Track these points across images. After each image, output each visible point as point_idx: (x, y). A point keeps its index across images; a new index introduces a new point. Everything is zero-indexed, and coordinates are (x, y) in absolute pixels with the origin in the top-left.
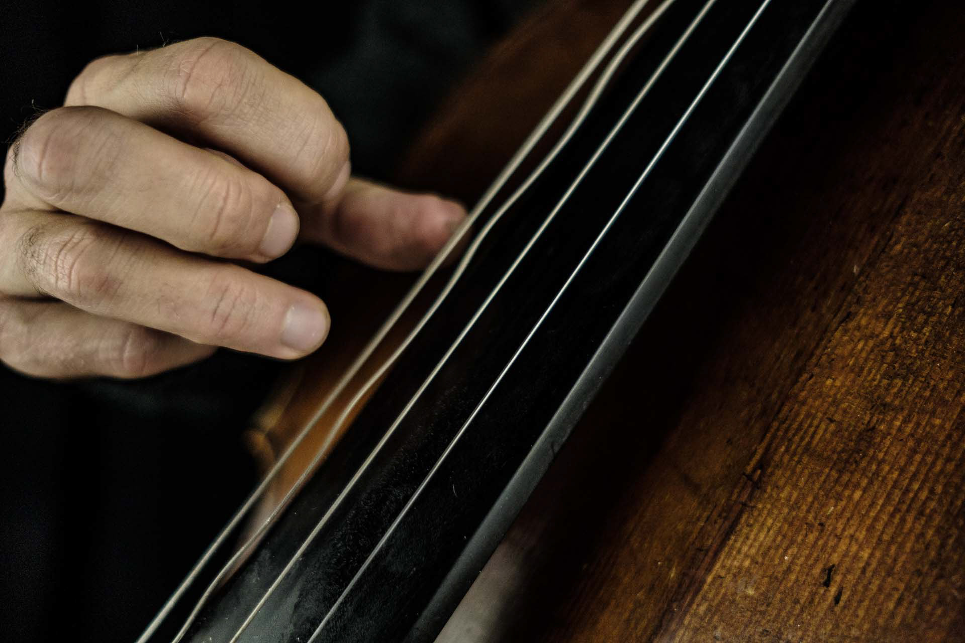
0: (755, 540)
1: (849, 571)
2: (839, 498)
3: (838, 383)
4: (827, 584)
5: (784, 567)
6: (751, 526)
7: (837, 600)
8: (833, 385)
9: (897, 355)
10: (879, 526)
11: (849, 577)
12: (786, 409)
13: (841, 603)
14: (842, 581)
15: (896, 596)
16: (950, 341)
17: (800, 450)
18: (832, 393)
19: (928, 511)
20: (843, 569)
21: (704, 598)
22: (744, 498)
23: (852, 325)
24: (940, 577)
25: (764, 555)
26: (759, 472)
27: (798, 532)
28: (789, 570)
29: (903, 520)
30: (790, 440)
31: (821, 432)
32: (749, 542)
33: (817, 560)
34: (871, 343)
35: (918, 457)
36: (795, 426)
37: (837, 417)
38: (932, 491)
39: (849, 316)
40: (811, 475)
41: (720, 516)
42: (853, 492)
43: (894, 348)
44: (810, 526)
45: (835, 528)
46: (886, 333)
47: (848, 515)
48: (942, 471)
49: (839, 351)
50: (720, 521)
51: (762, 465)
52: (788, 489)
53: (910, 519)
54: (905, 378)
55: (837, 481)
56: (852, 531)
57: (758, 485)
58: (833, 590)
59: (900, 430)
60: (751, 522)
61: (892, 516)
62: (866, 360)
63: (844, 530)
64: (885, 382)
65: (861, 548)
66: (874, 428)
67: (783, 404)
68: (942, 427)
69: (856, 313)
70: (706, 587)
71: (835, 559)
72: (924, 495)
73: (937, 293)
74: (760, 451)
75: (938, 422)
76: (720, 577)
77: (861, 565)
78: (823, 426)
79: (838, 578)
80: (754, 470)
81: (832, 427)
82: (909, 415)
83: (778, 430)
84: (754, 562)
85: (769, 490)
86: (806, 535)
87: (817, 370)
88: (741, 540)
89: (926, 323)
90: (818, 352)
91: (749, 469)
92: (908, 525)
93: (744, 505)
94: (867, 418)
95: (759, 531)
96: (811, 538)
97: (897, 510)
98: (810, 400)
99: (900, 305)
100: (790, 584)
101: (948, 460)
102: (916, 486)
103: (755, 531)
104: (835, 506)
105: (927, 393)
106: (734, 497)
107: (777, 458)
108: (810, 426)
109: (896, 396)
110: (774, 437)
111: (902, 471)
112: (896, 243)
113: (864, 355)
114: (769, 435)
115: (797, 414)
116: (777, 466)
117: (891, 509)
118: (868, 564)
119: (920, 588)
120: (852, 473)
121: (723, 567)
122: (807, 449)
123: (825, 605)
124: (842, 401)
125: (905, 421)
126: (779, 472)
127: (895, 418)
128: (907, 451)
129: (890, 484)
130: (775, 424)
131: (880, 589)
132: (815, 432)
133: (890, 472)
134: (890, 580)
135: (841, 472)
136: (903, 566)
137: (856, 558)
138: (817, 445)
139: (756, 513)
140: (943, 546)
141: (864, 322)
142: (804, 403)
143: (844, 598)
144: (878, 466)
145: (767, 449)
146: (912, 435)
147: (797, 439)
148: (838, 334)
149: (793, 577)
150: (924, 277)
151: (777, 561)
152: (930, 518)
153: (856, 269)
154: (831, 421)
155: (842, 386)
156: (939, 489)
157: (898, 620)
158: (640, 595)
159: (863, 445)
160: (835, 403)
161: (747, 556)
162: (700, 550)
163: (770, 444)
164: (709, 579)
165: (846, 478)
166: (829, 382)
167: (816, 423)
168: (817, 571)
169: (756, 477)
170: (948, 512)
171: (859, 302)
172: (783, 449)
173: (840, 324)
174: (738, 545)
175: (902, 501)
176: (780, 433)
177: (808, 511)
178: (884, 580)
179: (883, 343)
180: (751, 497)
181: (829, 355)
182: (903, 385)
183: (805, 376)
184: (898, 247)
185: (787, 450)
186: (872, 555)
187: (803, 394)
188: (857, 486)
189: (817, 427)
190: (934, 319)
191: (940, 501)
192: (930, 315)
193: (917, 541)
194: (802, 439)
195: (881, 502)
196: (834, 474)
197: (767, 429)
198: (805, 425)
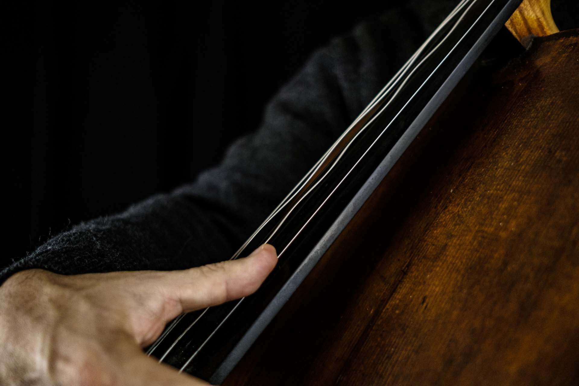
0: (401, 293)
2: (432, 271)
4: (423, 303)
7: (426, 307)
8: (436, 233)
9: (459, 217)
10: (443, 278)
11: (431, 299)
12: (419, 244)
14: (428, 301)
15: (445, 301)
17: (421, 258)
18: (436, 235)
19: (459, 270)
22: (400, 278)
23: (446, 210)
25: (404, 297)
26: (407, 268)
27: (416, 286)
28: (411, 301)
29: (451, 274)
30: (419, 255)
32: (399, 294)
34: (451, 215)
36: (421, 249)
37: (436, 243)
38: (462, 262)
39: (446, 207)
40: (424, 266)
41: (391, 287)
42: (437, 268)
43: (459, 215)
44: (421, 284)
45: (429, 282)
46: (457, 211)
47: (433, 277)
49: (441, 221)
50: (391, 289)
51: (408, 266)
52: (415, 272)
54: (460, 225)
55: (432, 266)
56: (434, 282)
57: (405, 273)
58: (425, 305)
59: (455, 243)
60: (401, 287)
63: (432, 282)
64: (453, 228)
65: (436, 287)
66: (447, 244)
68: (468, 239)
69: (448, 206)
70: (382, 314)
71: (427, 293)
72: (459, 264)
74: (408, 261)
76: (388, 309)
77: (436, 293)
78: (431, 247)
80: (405, 268)
81: (434, 247)
82: (459, 238)
84: (400, 301)
85: (409, 274)
86: (418, 287)
87: (432, 229)
88: (397, 294)
89: (470, 204)
90: (434, 222)
92: (453, 276)
93: (400, 281)
94: (445, 241)
96: (420, 288)
97: (450, 271)
98: (428, 240)
99: (463, 200)
100: (411, 306)
101: (469, 250)
102: (457, 262)
103: (402, 290)
104: (430, 275)
105: (466, 229)
106: (397, 279)
107: (413, 262)
109: (456, 232)
110: (414, 255)
111: (454, 257)
112: (466, 179)
113: (448, 220)
114: (412, 255)
115: (423, 245)
116: (413, 265)
117: (448, 272)
118: (438, 292)
119: (453, 297)
120: (437, 262)
121: (389, 305)
122: (424, 257)
123: (421, 311)
124: (438, 237)
125: (458, 240)
126: (413, 267)
127: (454, 239)
128: (456, 250)
129: (449, 263)
130: (415, 250)
131: (440, 300)
132: (428, 250)
133: (450, 259)
134: (444, 296)
135: (434, 262)
136: (449, 291)
138: (427, 254)
139: (403, 283)
140: (462, 280)
141: (450, 209)
142: (426, 241)
143: (428, 307)
144: (446, 257)
145: (410, 261)
146: (459, 244)
148: (441, 215)
149: (412, 303)
150: (472, 189)
151: (407, 298)
152: (460, 272)
153: (452, 191)
154: (433, 245)
156: (464, 261)
157: (444, 310)
158: (359, 322)
159: (442, 251)
160: (436, 238)
161: (398, 299)
162: (383, 301)
163: (412, 258)
164: (384, 311)
165: (435, 264)
166: (435, 232)
168: (420, 299)
169: (405, 271)
170: (466, 268)
171: (450, 202)
172: (416, 258)
173: (443, 211)
174: (395, 296)
175: (452, 268)
176: (416, 253)
177: (421, 278)
178: (442, 297)
179: (455, 214)
180: (402, 278)
181: (437, 222)
182: (459, 227)
183: (428, 231)
184: (467, 180)
186: (439, 289)
187: (426, 238)
188: (438, 266)
190: (473, 203)
191: (464, 265)
192: (472, 201)
193: (454, 281)
194: (423, 253)
195: (445, 270)
196: (431, 263)
197: (412, 253)
198: (425, 248)
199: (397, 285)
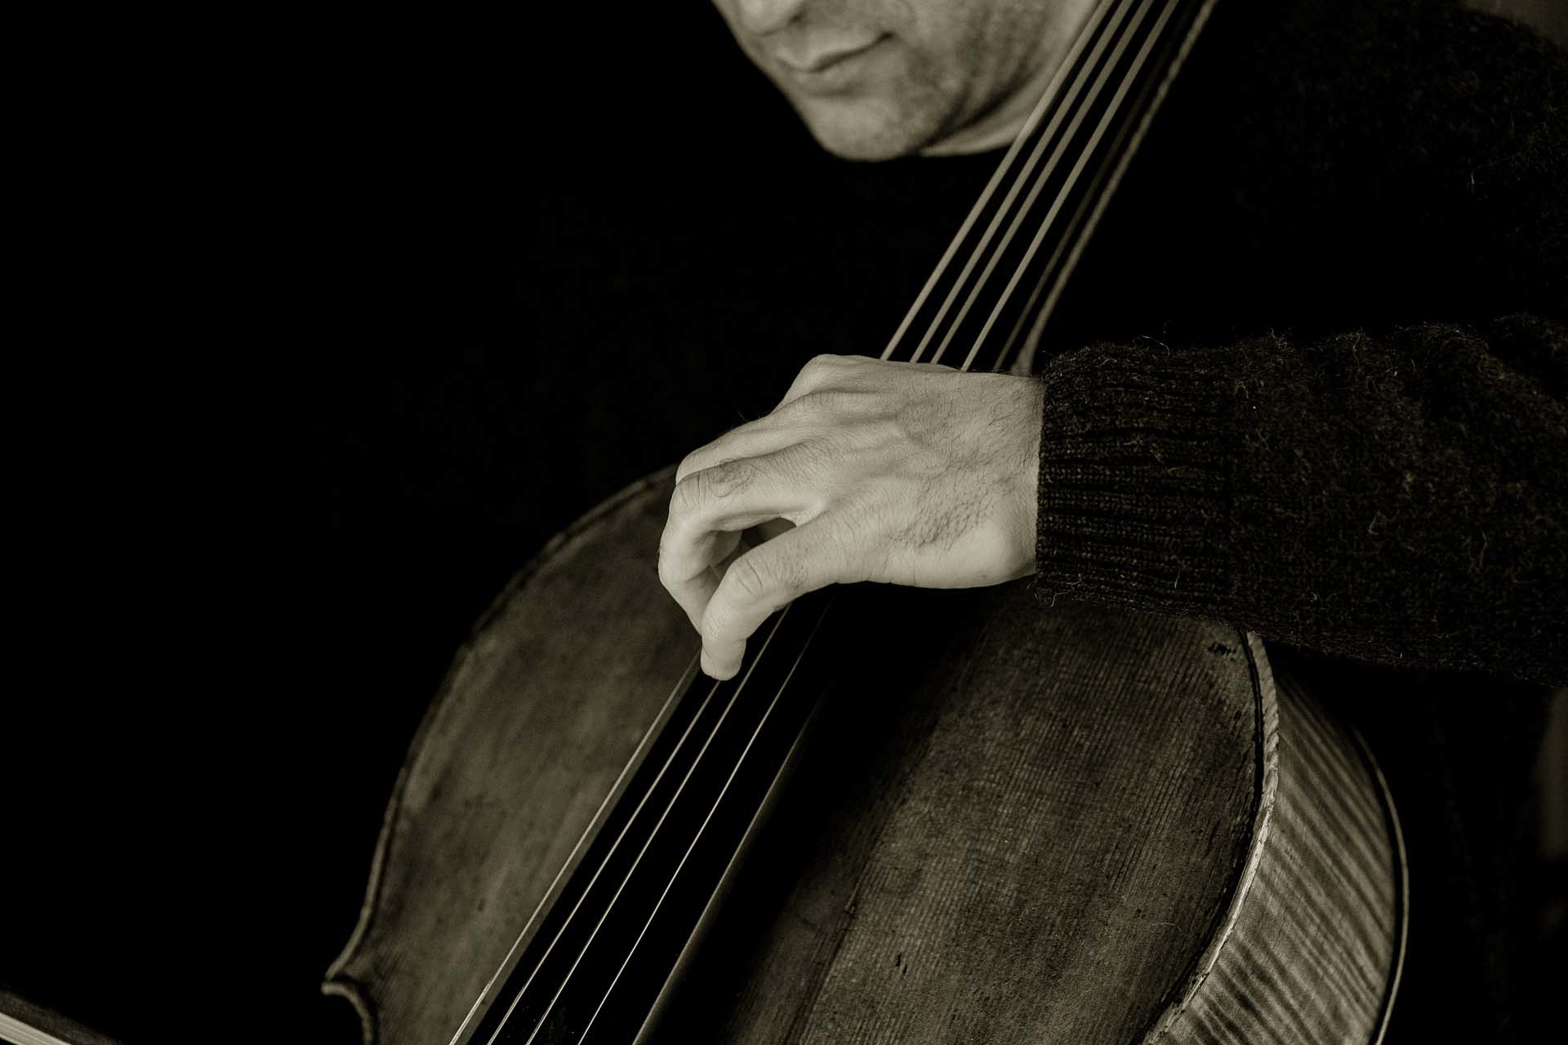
0: (854, 950)
1: (910, 954)
2: (902, 914)
3: (899, 845)
4: (898, 964)
5: (873, 961)
6: (850, 942)
7: (904, 971)
8: (896, 847)
9: (933, 824)
10: (926, 926)
11: (911, 957)
12: (867, 866)
13: (907, 974)
14: (907, 961)
15: (935, 962)
16: (961, 812)
17: (878, 891)
18: (896, 851)
19: (950, 912)
20: (907, 954)
21: (826, 992)
22: (845, 924)
23: (906, 807)
24: (957, 945)
25: (860, 958)
26: (853, 908)
27: (879, 939)
28: (876, 962)
29: (938, 919)
30: (872, 885)
31: (890, 876)
32: (851, 952)
33: (892, 952)
34: (918, 818)
35: (945, 883)
36: (874, 875)
37: (899, 867)
38: (952, 900)
39: (904, 801)
40: (886, 903)
41: (831, 940)
42: (910, 909)
43: (931, 820)
44: (887, 934)
45: (901, 932)
46: (926, 810)
47: (908, 923)
48: (957, 888)
49: (899, 825)
50: (831, 943)
51: (855, 904)
52: (872, 914)
53: (941, 918)
54: (937, 838)
55: (901, 905)
56: (911, 932)
57: (853, 917)
58: (902, 967)
59: (935, 868)
60: (851, 939)
61: (932, 918)
62: (915, 828)
63: (906, 932)
64: (926, 840)
65: (916, 940)
66: (920, 870)
67: (866, 863)
68: (957, 862)
69: (908, 800)
70: (825, 985)
71: (902, 949)
72: (948, 904)
73: (954, 783)
74: (853, 895)
75: (955, 860)
76: (834, 977)
77: (917, 949)
78: (891, 873)
79: (904, 960)
80: (851, 907)
81: (897, 873)
82: (940, 859)
83: (864, 879)
84: (855, 962)
85: (860, 917)
86: (885, 940)
87: (886, 839)
88: (845, 952)
89: (948, 801)
90: (886, 827)
91: (847, 907)
92: (940, 922)
93: (846, 930)
94: (917, 863)
95: (856, 944)
96: (888, 940)
97: (935, 914)
98: (883, 859)
100: (877, 970)
101: (960, 881)
102: (944, 899)
103: (854, 943)
104: (901, 919)
105: (949, 844)
106: (839, 927)
107: (864, 897)
108: (884, 874)
109: (932, 848)
110: (861, 885)
111: (937, 891)
112: (931, 750)
113: (913, 825)
114: (858, 884)
115: (875, 868)
116: (865, 902)
117: (931, 914)
118: (920, 948)
119: (947, 954)
120: (910, 898)
121: (836, 970)
122: (882, 890)
123: (898, 977)
124: (902, 856)
125: (938, 863)
126: (866, 906)
127: (932, 862)
128: (939, 879)
129: (930, 900)
130: (862, 877)
131: (927, 961)
132: (886, 879)
133: (930, 893)
134: (932, 954)
135: (903, 899)
136: (939, 945)
137: (914, 946)
138: (889, 885)
139: (853, 934)
140: (958, 928)
141: (913, 805)
142: (879, 861)
143: (908, 970)
144: (924, 891)
145: (857, 895)
146: (942, 870)
147: (876, 882)
148: (898, 814)
149: (879, 965)
150: (947, 772)
151: (868, 959)
152: (952, 915)
153: (908, 770)
154: (896, 869)
155: (902, 846)
156: (956, 898)
157: (936, 974)
158: (783, 1002)
159: (915, 881)
160: (898, 858)
161: (850, 960)
162: (819, 964)
163: (859, 889)
164: (827, 980)
165: (906, 901)
166: (893, 845)
167: (887, 871)
168: (892, 959)
169: (851, 912)
170: (961, 910)
171: (910, 791)
172: (867, 891)
173: (899, 806)
174: (843, 955)
175: (937, 909)
176: (865, 882)
177: (885, 926)
178: (929, 954)
179: (925, 816)
180: (849, 924)
181: (893, 828)
182: (937, 841)
183: (879, 843)
184: (932, 753)
185: (870, 892)
186: (922, 943)
187: (878, 855)
188: (912, 905)
189: (888, 874)
190: (952, 799)
191: (957, 906)
192: (949, 796)
193: (945, 929)
194: (879, 883)
195: (926, 911)
196: (900, 901)
197: (856, 880)
198: (880, 875)
199: (843, 937)
